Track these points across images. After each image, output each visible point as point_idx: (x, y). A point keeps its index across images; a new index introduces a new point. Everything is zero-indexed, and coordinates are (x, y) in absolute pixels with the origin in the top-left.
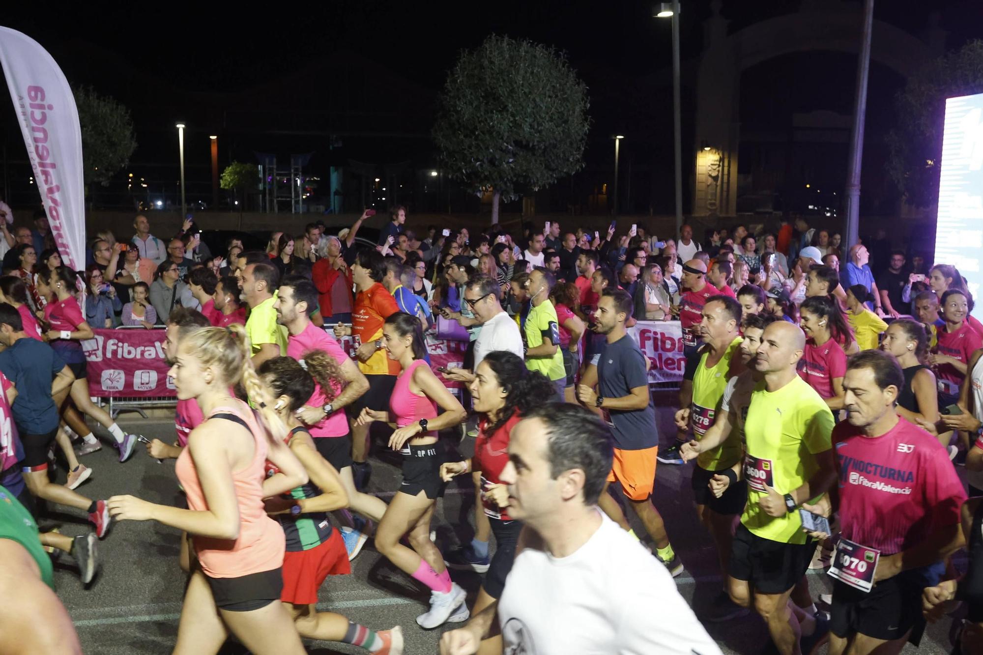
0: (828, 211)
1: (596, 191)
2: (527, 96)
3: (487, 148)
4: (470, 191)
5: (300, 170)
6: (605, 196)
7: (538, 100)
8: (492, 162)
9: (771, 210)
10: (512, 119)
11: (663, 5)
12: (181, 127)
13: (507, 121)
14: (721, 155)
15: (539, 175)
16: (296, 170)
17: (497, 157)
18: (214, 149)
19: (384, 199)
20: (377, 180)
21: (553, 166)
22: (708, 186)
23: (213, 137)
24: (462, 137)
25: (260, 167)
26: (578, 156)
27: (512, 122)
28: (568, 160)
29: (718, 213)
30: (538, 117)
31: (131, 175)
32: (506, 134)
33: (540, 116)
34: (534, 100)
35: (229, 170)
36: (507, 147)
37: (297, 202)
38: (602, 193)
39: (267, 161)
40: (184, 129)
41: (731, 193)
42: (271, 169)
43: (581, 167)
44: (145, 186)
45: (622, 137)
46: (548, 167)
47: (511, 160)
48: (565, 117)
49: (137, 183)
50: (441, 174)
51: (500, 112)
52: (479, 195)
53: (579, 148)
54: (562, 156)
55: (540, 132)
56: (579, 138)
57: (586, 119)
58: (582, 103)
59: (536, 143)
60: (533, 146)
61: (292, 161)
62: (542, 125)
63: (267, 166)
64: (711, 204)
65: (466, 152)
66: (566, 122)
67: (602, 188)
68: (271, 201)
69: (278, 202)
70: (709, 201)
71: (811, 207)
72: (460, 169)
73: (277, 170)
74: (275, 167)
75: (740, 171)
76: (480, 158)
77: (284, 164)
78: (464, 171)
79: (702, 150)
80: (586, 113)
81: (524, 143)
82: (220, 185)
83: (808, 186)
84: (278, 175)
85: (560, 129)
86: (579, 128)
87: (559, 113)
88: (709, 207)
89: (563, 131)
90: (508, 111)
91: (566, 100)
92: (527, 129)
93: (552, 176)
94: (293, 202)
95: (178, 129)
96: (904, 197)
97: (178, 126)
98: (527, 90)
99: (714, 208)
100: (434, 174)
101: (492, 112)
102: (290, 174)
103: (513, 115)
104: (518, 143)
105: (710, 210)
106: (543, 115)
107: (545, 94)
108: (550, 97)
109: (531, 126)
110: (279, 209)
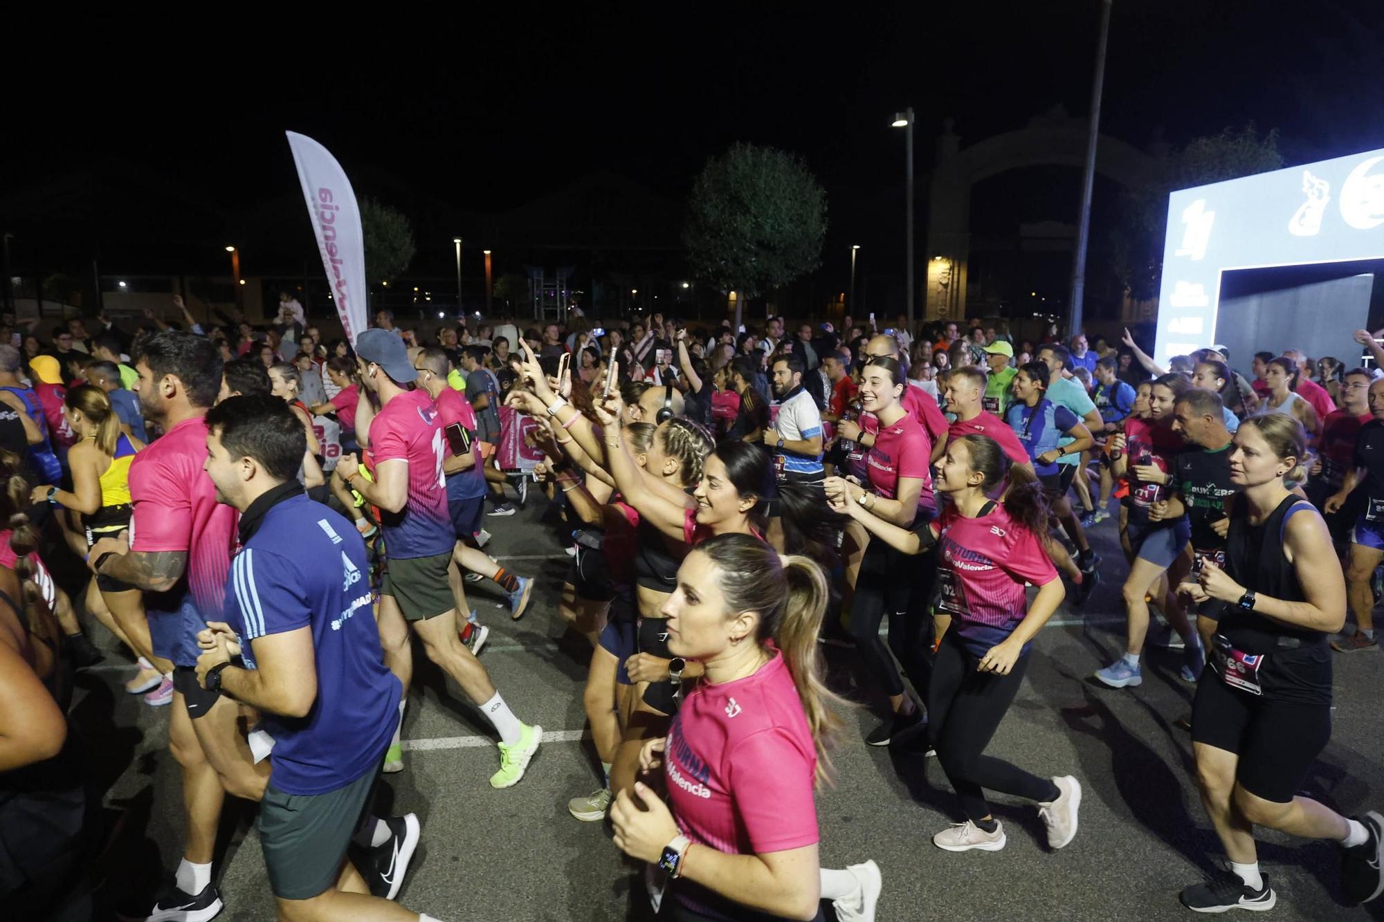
0: (1052, 318)
1: (834, 299)
2: (768, 199)
3: (732, 248)
4: (715, 288)
5: (565, 281)
6: (842, 305)
7: (778, 202)
8: (735, 261)
9: (996, 317)
10: (754, 220)
11: (897, 114)
12: (457, 241)
13: (750, 223)
14: (951, 264)
15: (779, 273)
16: (561, 281)
17: (741, 255)
18: (488, 263)
19: (640, 309)
20: (634, 291)
21: (792, 264)
22: (939, 293)
23: (487, 252)
24: (708, 238)
25: (529, 281)
26: (816, 256)
27: (754, 223)
28: (806, 259)
29: (948, 318)
30: (778, 218)
31: (416, 289)
32: (749, 235)
33: (780, 217)
34: (775, 203)
35: (501, 280)
36: (749, 247)
37: (562, 312)
38: (839, 302)
39: (535, 273)
40: (461, 244)
41: (960, 299)
42: (539, 281)
43: (819, 265)
44: (428, 299)
45: (858, 247)
46: (787, 266)
47: (753, 259)
48: (804, 219)
49: (422, 298)
50: (692, 286)
51: (744, 214)
52: (724, 292)
53: (817, 248)
54: (801, 254)
55: (781, 233)
56: (817, 238)
57: (823, 221)
58: (821, 206)
59: (776, 243)
60: (774, 246)
61: (558, 274)
62: (782, 226)
63: (535, 278)
64: (943, 310)
65: (712, 252)
66: (805, 223)
67: (840, 297)
68: (539, 310)
69: (545, 310)
70: (939, 307)
71: (1035, 314)
72: (706, 269)
73: (545, 281)
74: (542, 279)
75: (969, 280)
76: (725, 256)
77: (550, 275)
78: (710, 270)
79: (933, 259)
80: (823, 215)
81: (766, 242)
82: (493, 293)
83: (1034, 294)
84: (545, 286)
85: (799, 229)
86: (818, 228)
87: (798, 215)
88: (939, 312)
89: (803, 233)
90: (750, 213)
91: (805, 202)
92: (768, 228)
93: (791, 274)
94: (558, 311)
95: (455, 244)
96: (1126, 292)
97: (456, 241)
98: (768, 193)
99: (944, 313)
100: (686, 285)
101: (736, 214)
102: (556, 287)
103: (755, 217)
104: (760, 244)
105: (940, 315)
106: (783, 216)
107: (785, 197)
108: (790, 199)
109: (772, 227)
110: (546, 317)
